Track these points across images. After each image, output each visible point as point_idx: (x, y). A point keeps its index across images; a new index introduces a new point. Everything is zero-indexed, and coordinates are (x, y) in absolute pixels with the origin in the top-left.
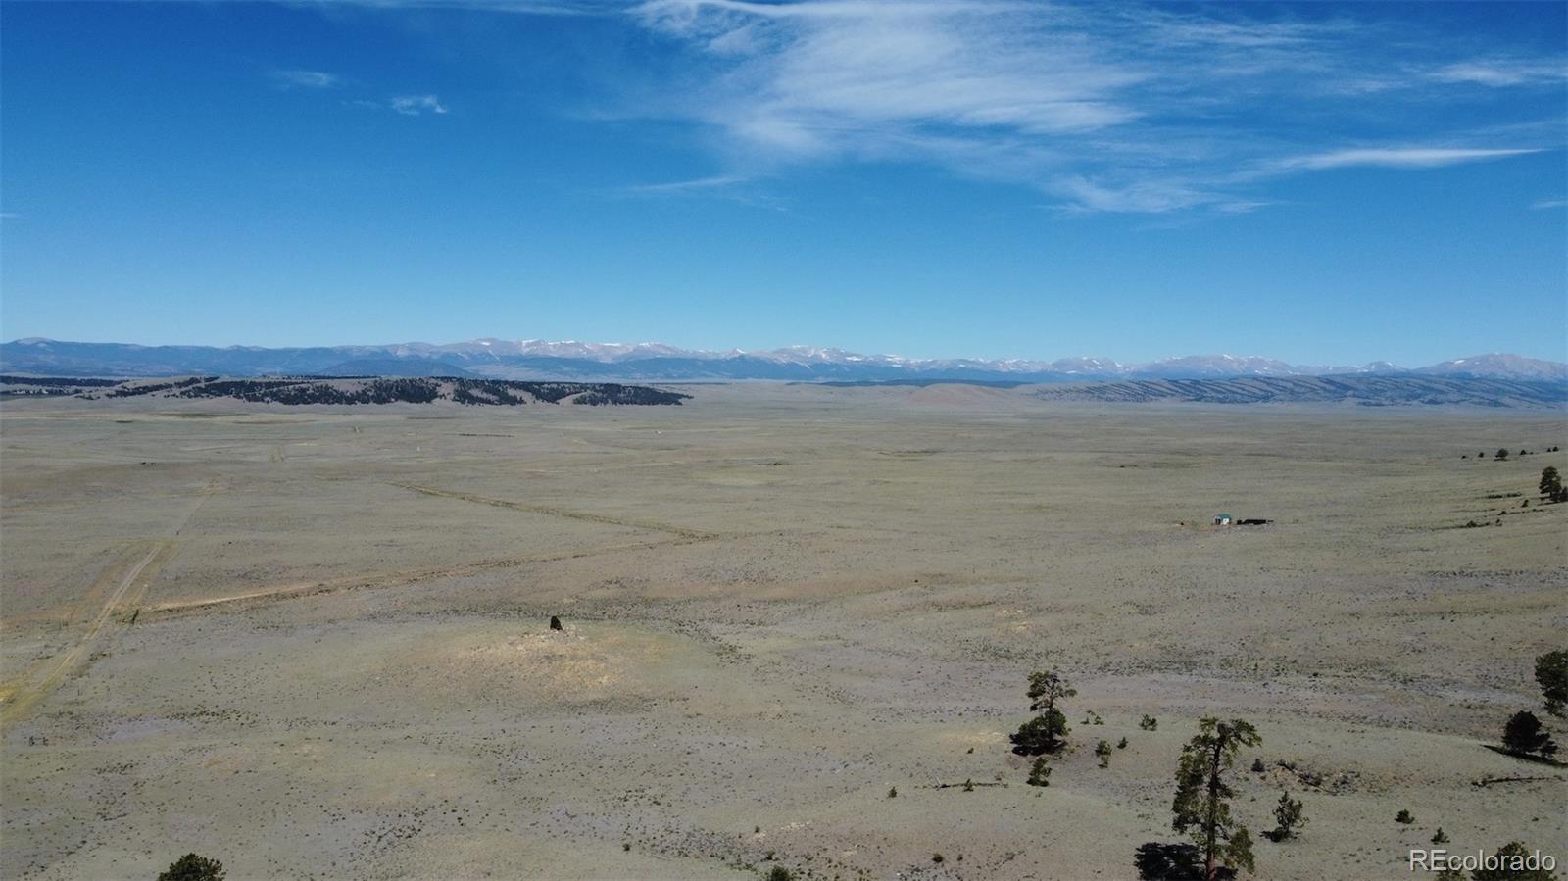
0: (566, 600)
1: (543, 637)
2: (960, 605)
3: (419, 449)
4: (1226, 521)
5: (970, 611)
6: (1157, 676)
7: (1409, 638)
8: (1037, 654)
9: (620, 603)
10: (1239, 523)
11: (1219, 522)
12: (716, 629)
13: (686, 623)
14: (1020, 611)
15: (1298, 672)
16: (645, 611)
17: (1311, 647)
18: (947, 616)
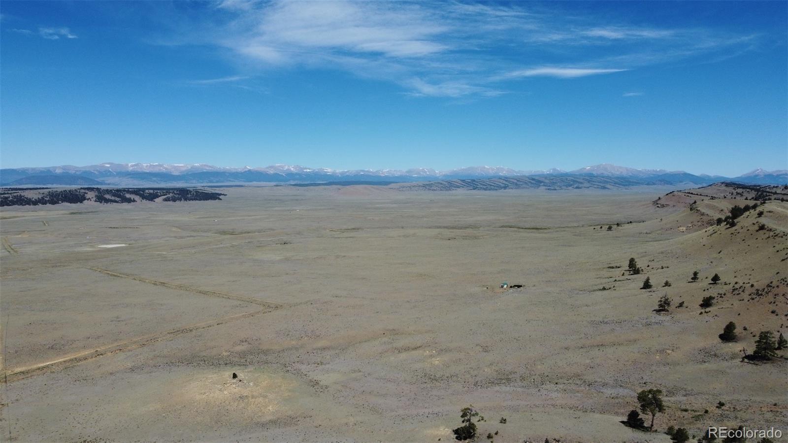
0: (225, 354)
1: (234, 386)
2: (407, 349)
3: (88, 237)
4: (505, 286)
5: (413, 352)
6: (497, 388)
7: (588, 361)
8: (447, 377)
9: (251, 354)
10: (511, 287)
11: (502, 287)
12: (304, 368)
13: (287, 365)
14: (434, 352)
15: (550, 382)
16: (265, 358)
17: (553, 368)
18: (404, 355)
